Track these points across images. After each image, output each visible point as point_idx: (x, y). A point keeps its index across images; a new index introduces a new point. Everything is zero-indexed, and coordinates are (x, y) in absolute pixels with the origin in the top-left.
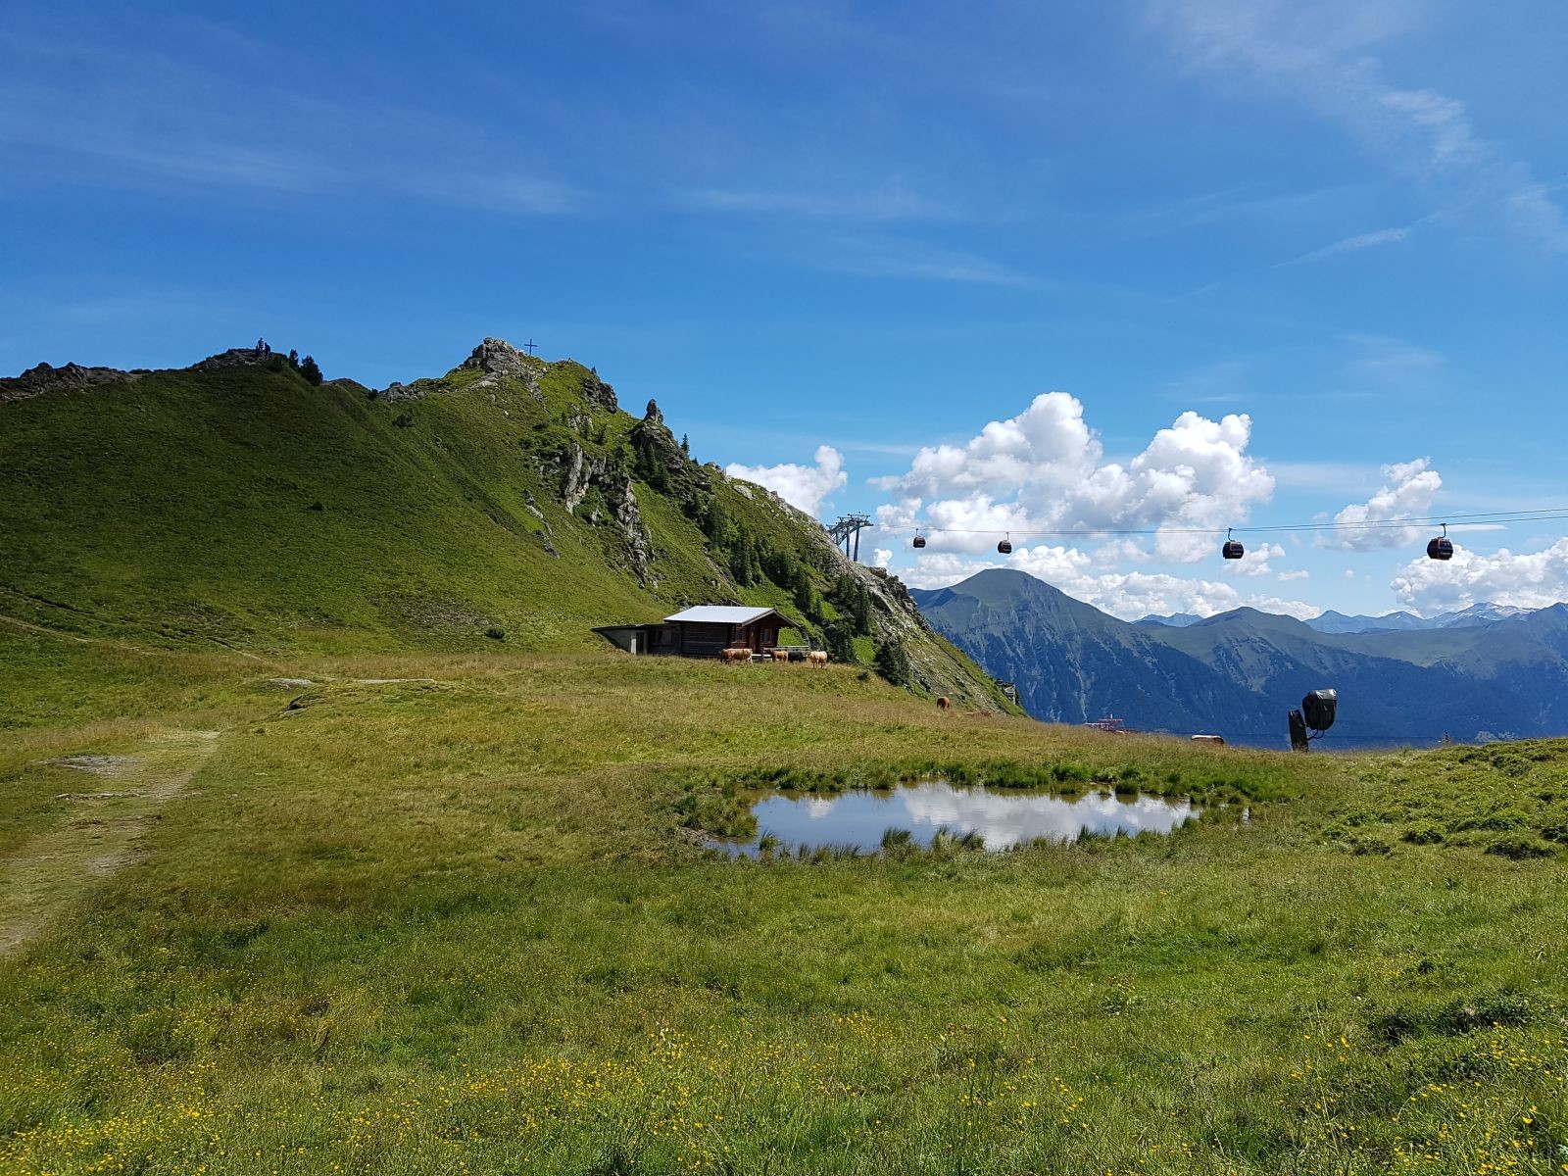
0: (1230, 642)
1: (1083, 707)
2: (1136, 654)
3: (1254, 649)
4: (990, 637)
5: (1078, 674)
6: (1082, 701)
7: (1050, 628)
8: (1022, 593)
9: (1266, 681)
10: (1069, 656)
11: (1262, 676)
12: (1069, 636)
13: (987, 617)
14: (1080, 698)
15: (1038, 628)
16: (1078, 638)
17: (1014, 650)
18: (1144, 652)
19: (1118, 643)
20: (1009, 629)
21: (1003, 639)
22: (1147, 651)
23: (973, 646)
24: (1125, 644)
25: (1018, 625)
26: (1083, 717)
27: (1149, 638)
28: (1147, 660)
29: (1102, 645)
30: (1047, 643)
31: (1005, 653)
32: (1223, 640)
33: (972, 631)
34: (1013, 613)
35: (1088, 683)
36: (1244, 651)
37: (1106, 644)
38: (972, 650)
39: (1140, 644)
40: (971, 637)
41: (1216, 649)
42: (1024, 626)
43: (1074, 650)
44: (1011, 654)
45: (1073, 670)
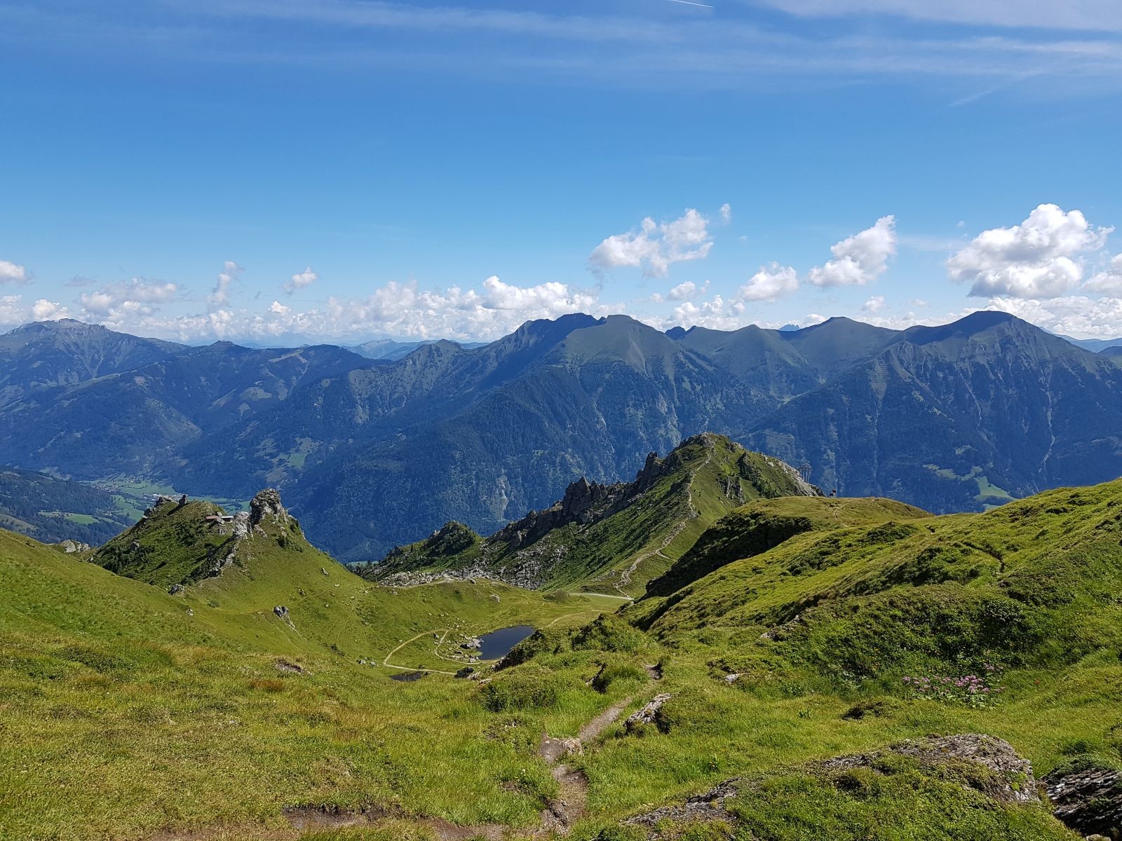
1: (1050, 418)
2: (1098, 378)
4: (976, 365)
5: (1048, 393)
6: (1049, 413)
7: (1027, 357)
8: (1006, 330)
10: (1042, 379)
12: (1043, 363)
13: (975, 349)
14: (1047, 411)
15: (1017, 358)
16: (1051, 366)
17: (995, 374)
18: (1104, 375)
19: (1084, 369)
20: (992, 358)
21: (987, 366)
22: (1109, 375)
23: (962, 371)
24: (1089, 370)
25: (1000, 355)
26: (1049, 425)
27: (1111, 365)
28: (1108, 383)
29: (1070, 370)
30: (1023, 369)
31: (988, 377)
33: (963, 360)
34: (997, 345)
35: (1055, 400)
37: (1073, 370)
38: (961, 374)
39: (1102, 370)
40: (961, 364)
42: (1005, 356)
43: (1046, 374)
44: (993, 377)
45: (1044, 390)
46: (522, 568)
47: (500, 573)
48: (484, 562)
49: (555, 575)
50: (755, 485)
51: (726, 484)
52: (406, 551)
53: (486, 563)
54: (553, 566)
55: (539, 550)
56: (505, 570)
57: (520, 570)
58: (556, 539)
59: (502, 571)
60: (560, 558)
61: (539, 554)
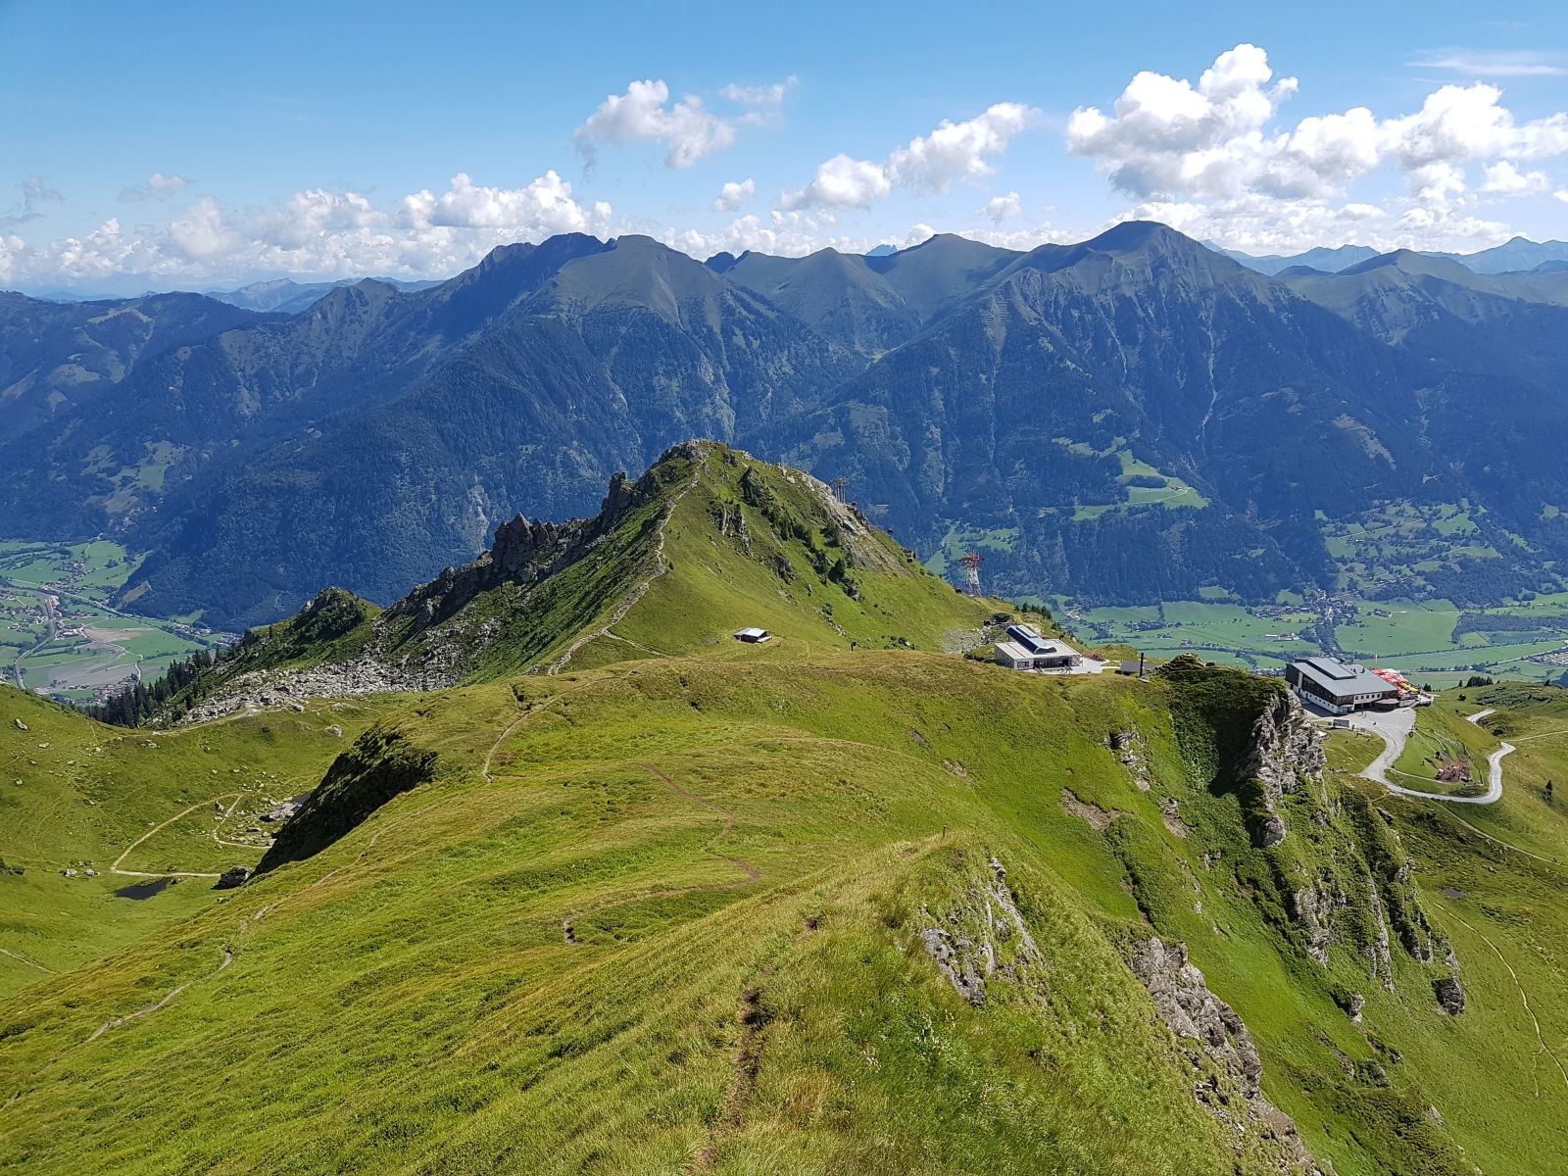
0: (1376, 291)
1: (1211, 367)
2: (1272, 310)
3: (1400, 297)
4: (1121, 298)
5: (1209, 333)
6: (1211, 360)
7: (1186, 285)
8: (1160, 248)
9: (1408, 333)
10: (1203, 314)
11: (1405, 327)
12: (1204, 293)
13: (1120, 275)
14: (1208, 358)
15: (1173, 286)
16: (1214, 296)
17: (1145, 310)
18: (1279, 308)
19: (1254, 299)
20: (1141, 287)
21: (1135, 299)
22: (1284, 306)
23: (1103, 306)
24: (1261, 299)
25: (1152, 283)
26: (1210, 377)
27: (1288, 291)
28: (1284, 317)
29: (1238, 301)
30: (1180, 301)
31: (1135, 314)
32: (1369, 290)
33: (1104, 292)
34: (1148, 270)
35: (1218, 340)
36: (1390, 302)
37: (1241, 300)
38: (1102, 312)
39: (1277, 299)
40: (1102, 298)
41: (1360, 302)
42: (1158, 284)
43: (1208, 306)
44: (1142, 315)
45: (1204, 329)
46: (433, 655)
47: (401, 664)
48: (378, 649)
49: (481, 663)
50: (765, 513)
51: (721, 516)
52: (264, 636)
53: (381, 650)
54: (479, 650)
55: (457, 627)
56: (408, 660)
57: (430, 659)
58: (484, 608)
59: (404, 661)
60: (489, 637)
61: (458, 633)
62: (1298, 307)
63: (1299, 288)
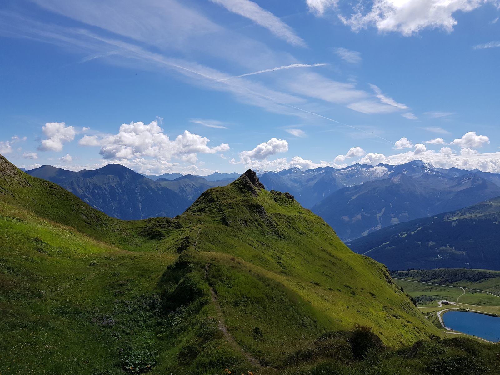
0: (184, 185)
1: (140, 207)
2: (156, 190)
3: (190, 187)
4: (110, 186)
5: (139, 197)
6: (140, 205)
8: (121, 172)
9: (193, 197)
10: (136, 191)
11: (192, 195)
13: (110, 180)
14: (139, 204)
16: (139, 186)
17: (118, 190)
18: (158, 190)
19: (151, 187)
20: (117, 184)
21: (115, 186)
22: (160, 189)
23: (105, 189)
24: (153, 187)
25: (120, 182)
26: (140, 210)
27: (160, 185)
28: (160, 192)
30: (129, 188)
31: (115, 191)
32: (182, 185)
33: (105, 184)
34: (119, 178)
35: (142, 199)
36: (188, 188)
37: (147, 187)
38: (105, 191)
39: (158, 187)
40: (104, 186)
41: (180, 188)
42: (122, 183)
43: (138, 189)
44: (117, 191)
45: (137, 196)
62: (164, 190)
63: (163, 184)
